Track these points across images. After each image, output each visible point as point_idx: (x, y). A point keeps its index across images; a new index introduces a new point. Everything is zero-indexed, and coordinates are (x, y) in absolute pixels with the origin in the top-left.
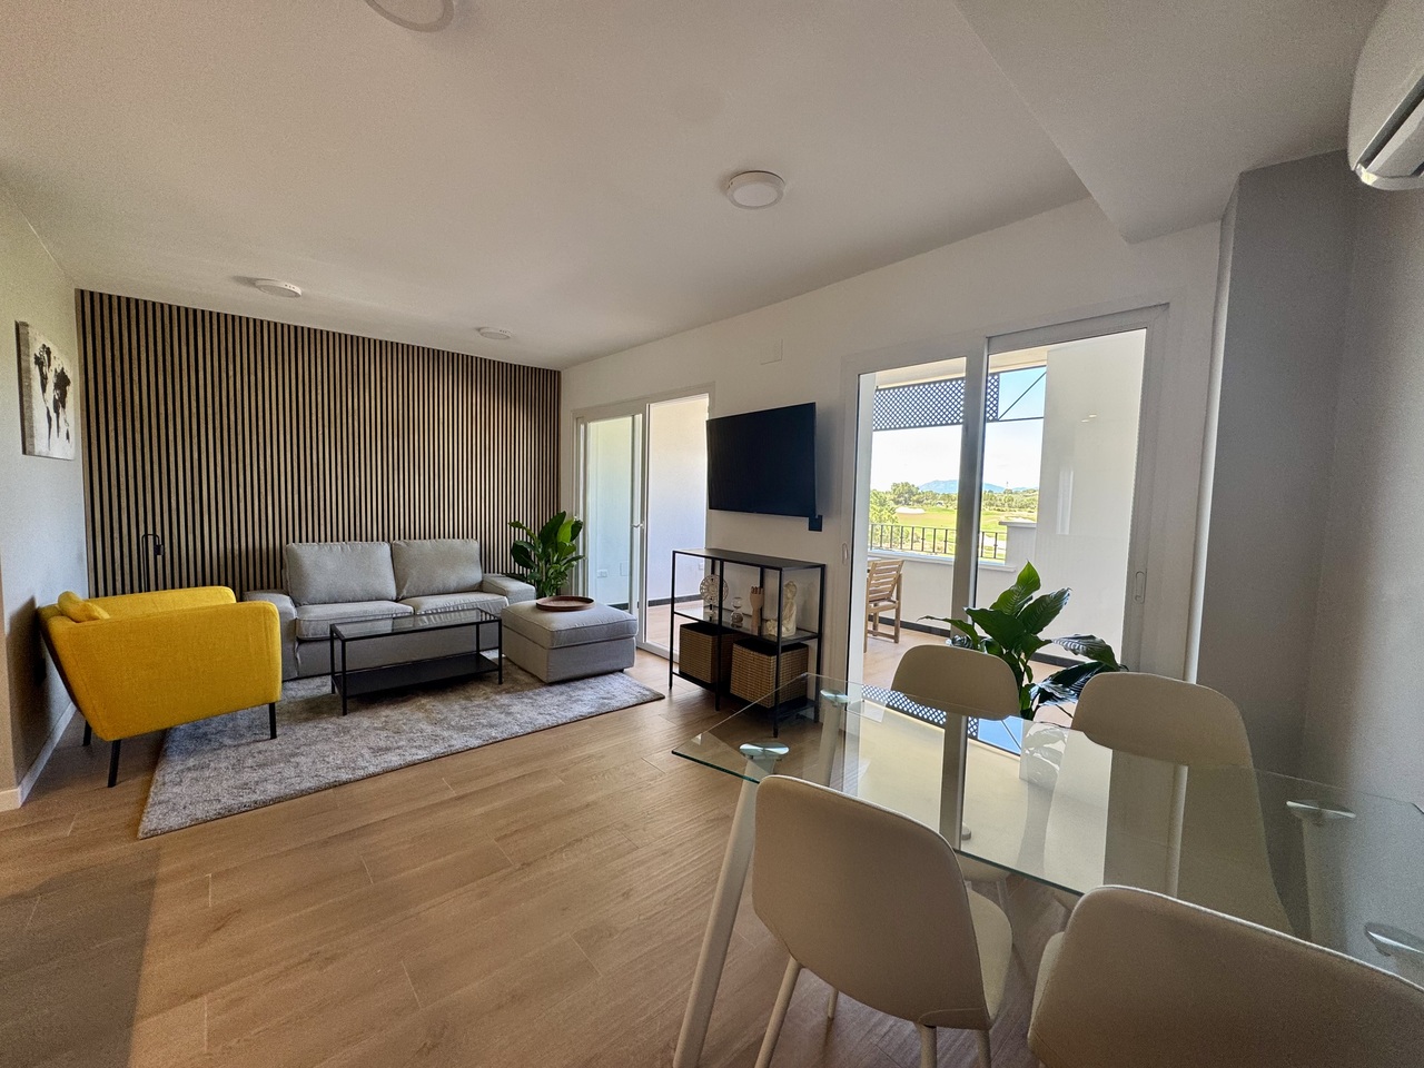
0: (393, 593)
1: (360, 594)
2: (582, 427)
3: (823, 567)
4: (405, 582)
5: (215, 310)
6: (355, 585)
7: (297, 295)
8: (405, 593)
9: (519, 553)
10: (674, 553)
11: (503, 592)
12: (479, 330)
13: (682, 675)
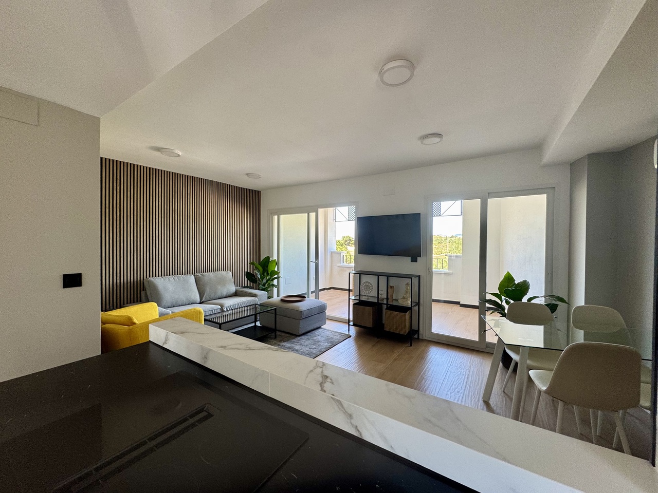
0: (199, 300)
1: (185, 301)
2: (276, 217)
3: (419, 277)
4: (204, 294)
5: (112, 158)
6: (182, 297)
7: (179, 155)
8: (204, 300)
9: (250, 276)
10: (349, 273)
11: (255, 296)
12: (247, 174)
13: (354, 325)
